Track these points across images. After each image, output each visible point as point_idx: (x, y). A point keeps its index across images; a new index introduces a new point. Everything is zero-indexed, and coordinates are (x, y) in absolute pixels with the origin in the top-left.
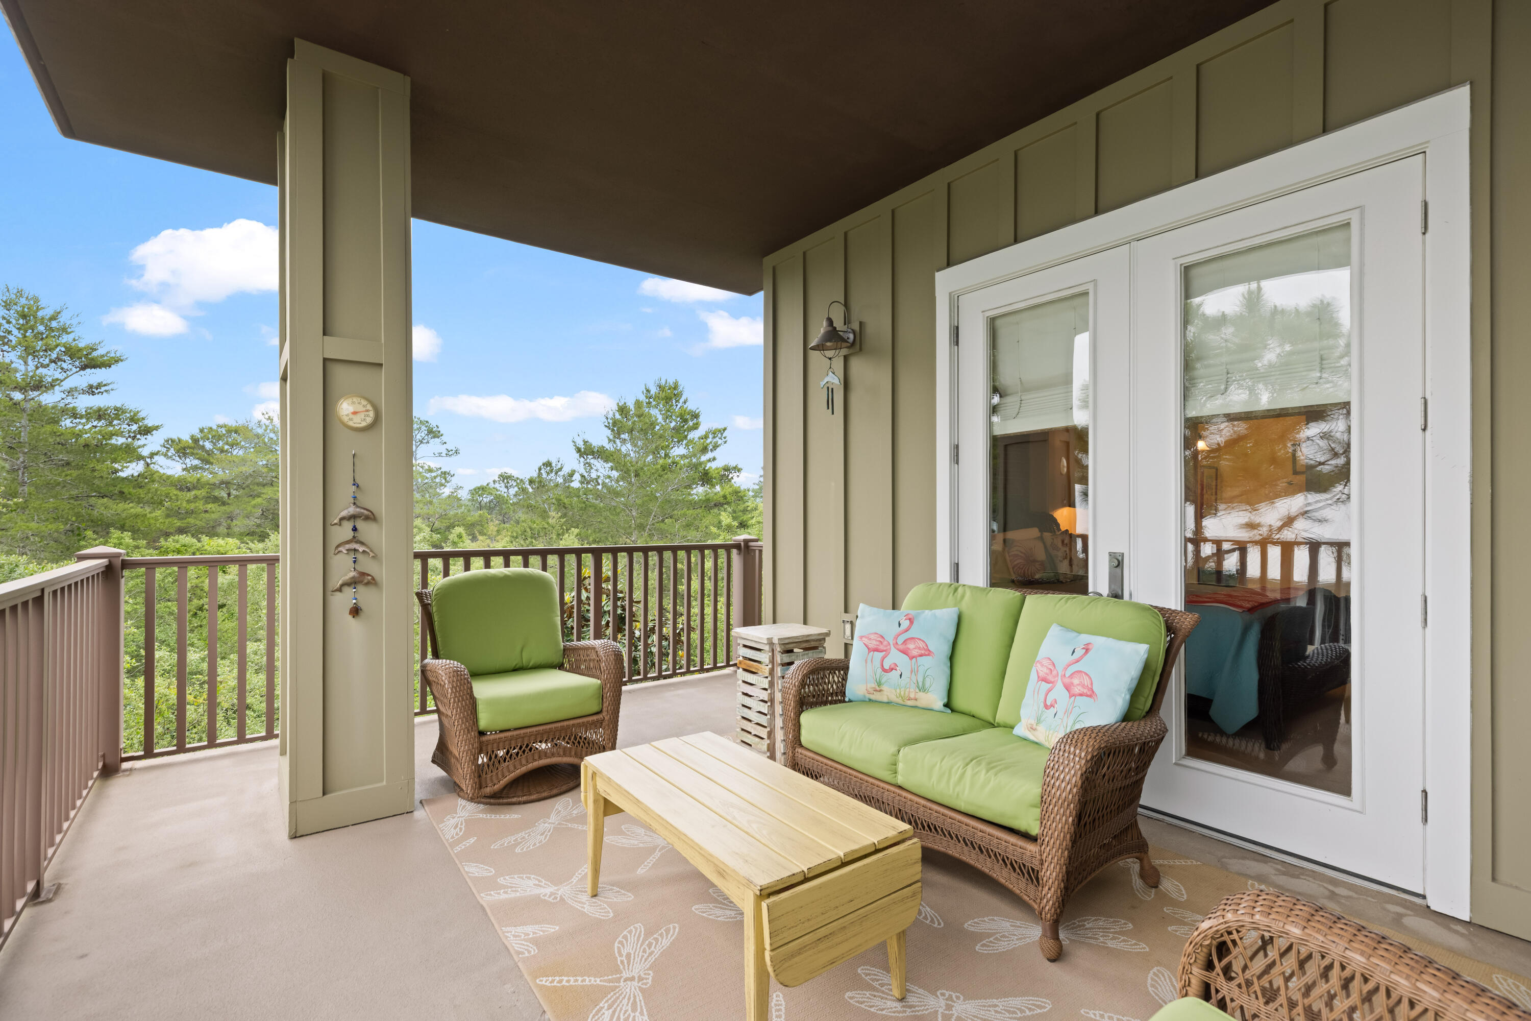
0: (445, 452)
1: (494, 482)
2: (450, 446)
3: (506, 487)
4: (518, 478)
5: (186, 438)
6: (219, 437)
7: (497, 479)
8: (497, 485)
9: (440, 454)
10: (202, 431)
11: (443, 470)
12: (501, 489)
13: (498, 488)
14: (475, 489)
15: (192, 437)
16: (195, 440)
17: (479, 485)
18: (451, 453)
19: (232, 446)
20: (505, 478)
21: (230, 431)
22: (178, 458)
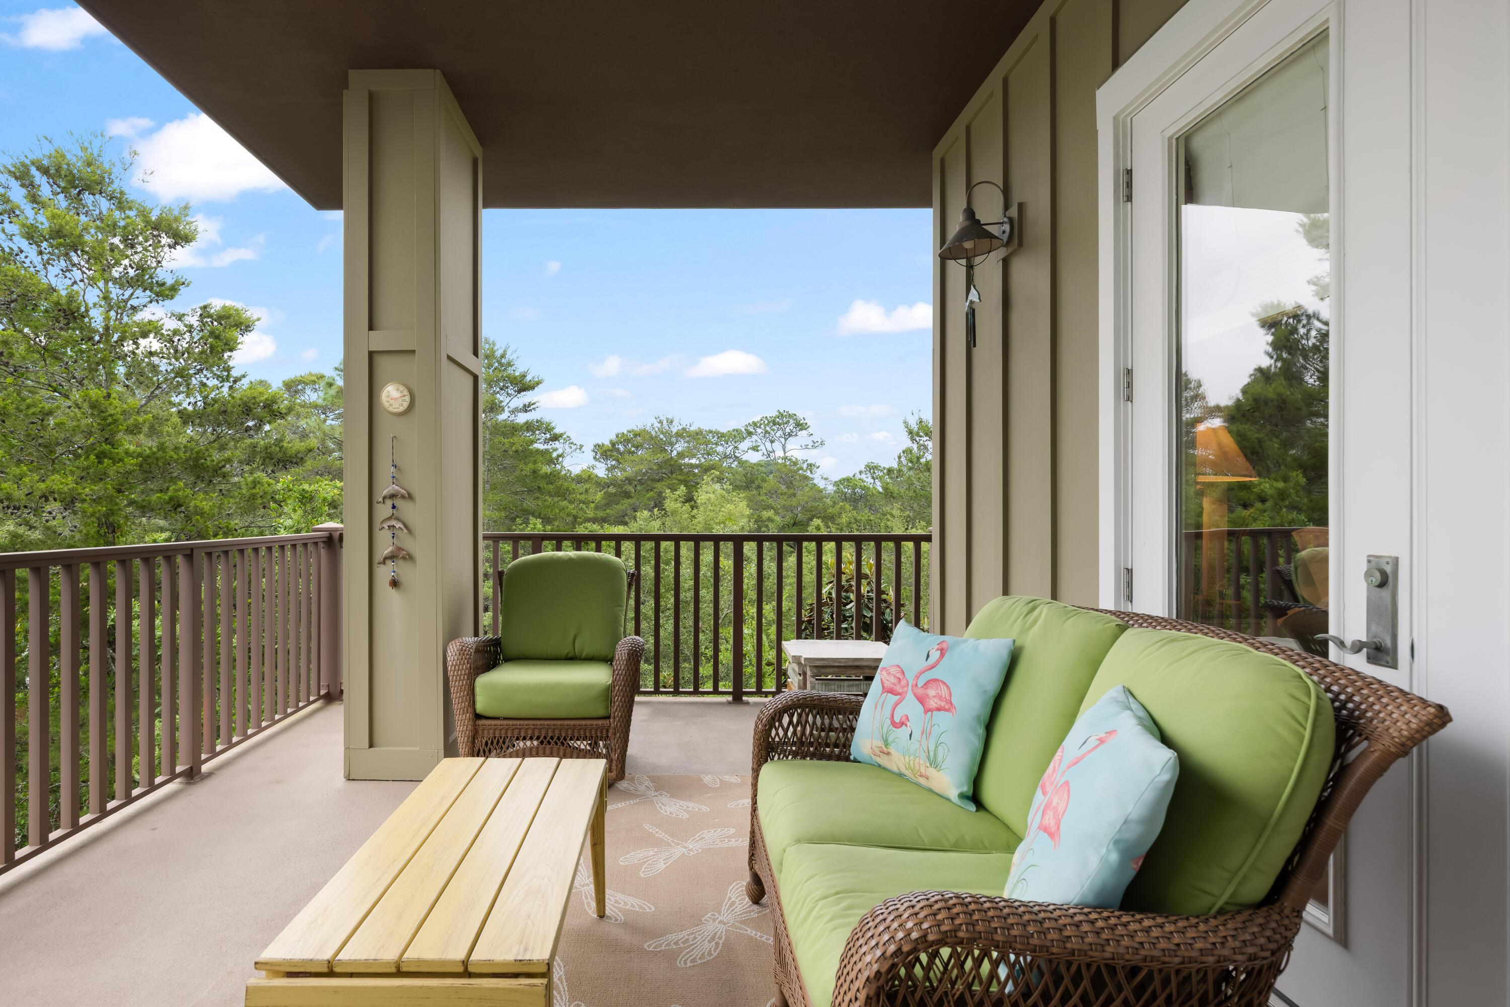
0: (811, 444)
1: (861, 472)
2: (815, 439)
3: (873, 478)
4: (884, 468)
5: (607, 443)
6: (628, 441)
7: (863, 469)
8: (863, 476)
9: (807, 447)
10: (617, 436)
11: (809, 462)
12: (867, 480)
13: (865, 479)
14: (840, 481)
15: (611, 441)
16: (613, 444)
17: (844, 476)
18: (816, 445)
19: (637, 448)
20: (871, 468)
21: (636, 435)
22: (602, 460)
